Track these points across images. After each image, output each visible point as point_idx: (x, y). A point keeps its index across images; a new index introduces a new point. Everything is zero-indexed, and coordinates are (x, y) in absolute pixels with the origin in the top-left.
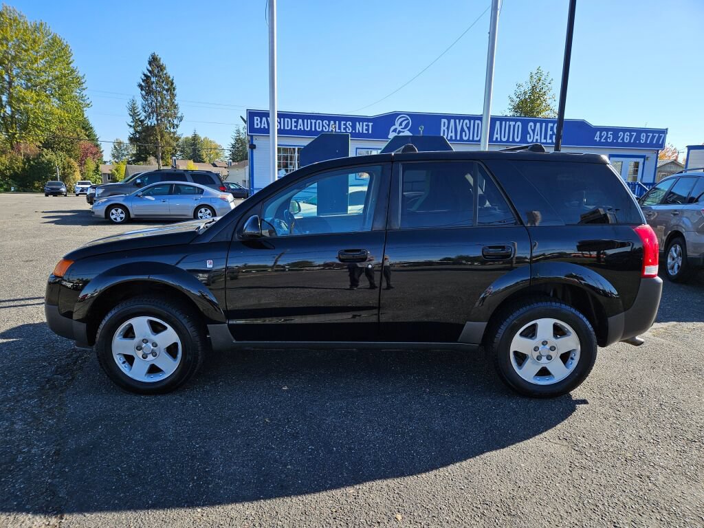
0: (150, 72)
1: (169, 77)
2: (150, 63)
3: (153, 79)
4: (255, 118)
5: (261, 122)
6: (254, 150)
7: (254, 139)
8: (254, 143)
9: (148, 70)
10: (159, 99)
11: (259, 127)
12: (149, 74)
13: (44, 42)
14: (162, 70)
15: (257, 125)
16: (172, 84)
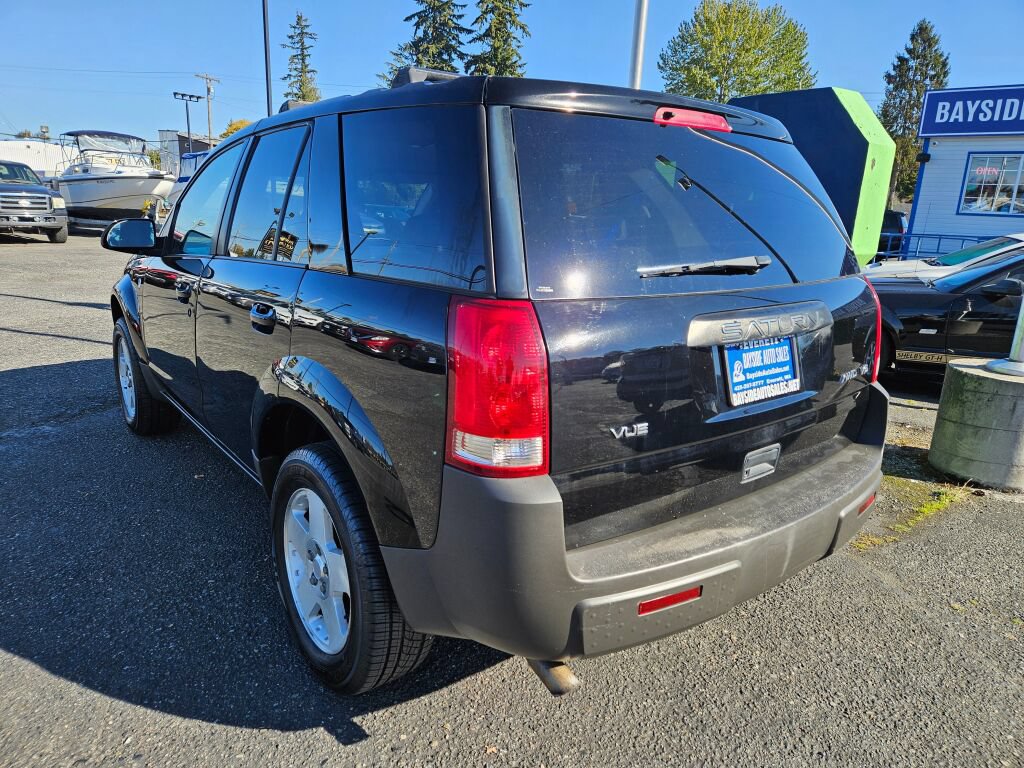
0: (909, 51)
1: (941, 55)
2: (913, 38)
3: (912, 63)
4: (941, 104)
5: (950, 112)
6: (927, 165)
7: (931, 143)
8: (929, 152)
9: (907, 49)
10: (915, 93)
11: (945, 120)
12: (907, 56)
13: (774, 31)
14: (930, 46)
15: (942, 117)
16: (944, 64)
